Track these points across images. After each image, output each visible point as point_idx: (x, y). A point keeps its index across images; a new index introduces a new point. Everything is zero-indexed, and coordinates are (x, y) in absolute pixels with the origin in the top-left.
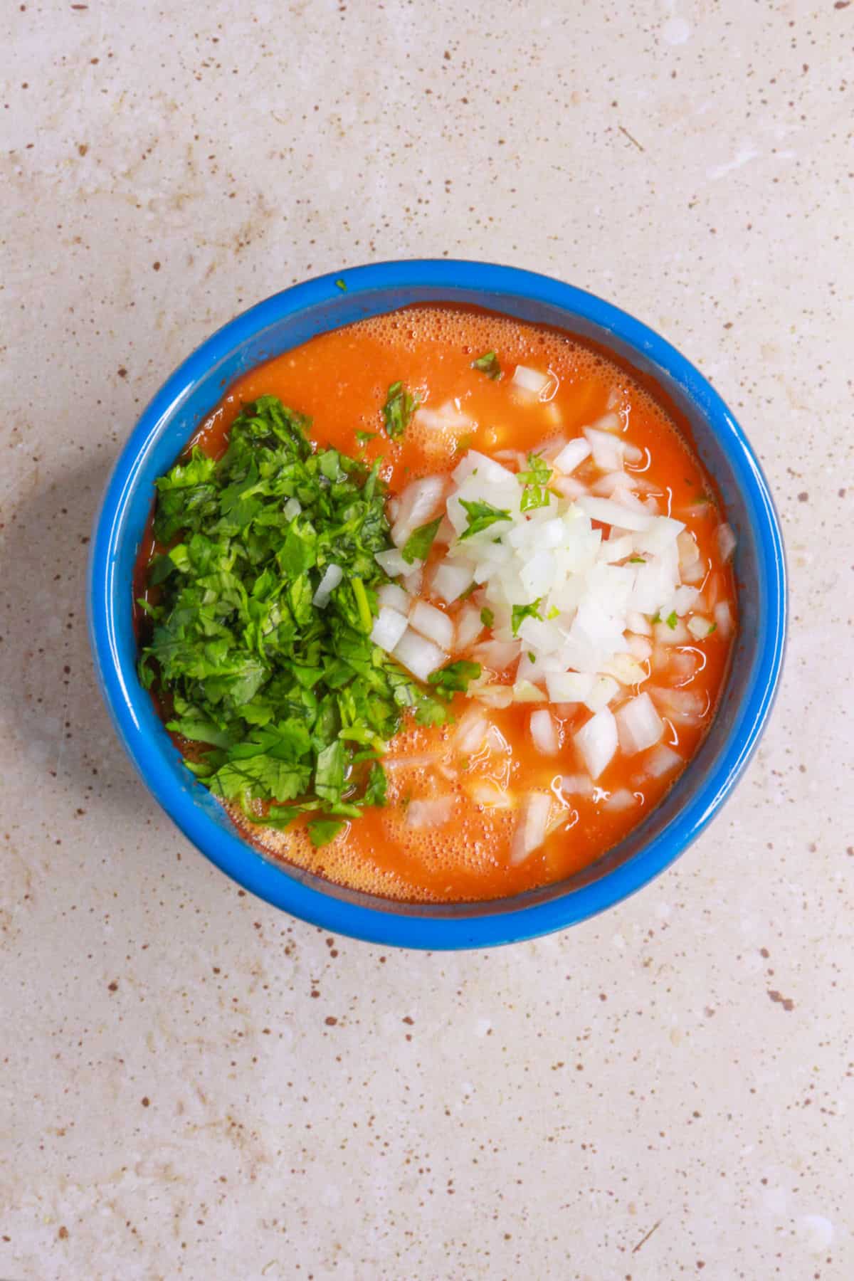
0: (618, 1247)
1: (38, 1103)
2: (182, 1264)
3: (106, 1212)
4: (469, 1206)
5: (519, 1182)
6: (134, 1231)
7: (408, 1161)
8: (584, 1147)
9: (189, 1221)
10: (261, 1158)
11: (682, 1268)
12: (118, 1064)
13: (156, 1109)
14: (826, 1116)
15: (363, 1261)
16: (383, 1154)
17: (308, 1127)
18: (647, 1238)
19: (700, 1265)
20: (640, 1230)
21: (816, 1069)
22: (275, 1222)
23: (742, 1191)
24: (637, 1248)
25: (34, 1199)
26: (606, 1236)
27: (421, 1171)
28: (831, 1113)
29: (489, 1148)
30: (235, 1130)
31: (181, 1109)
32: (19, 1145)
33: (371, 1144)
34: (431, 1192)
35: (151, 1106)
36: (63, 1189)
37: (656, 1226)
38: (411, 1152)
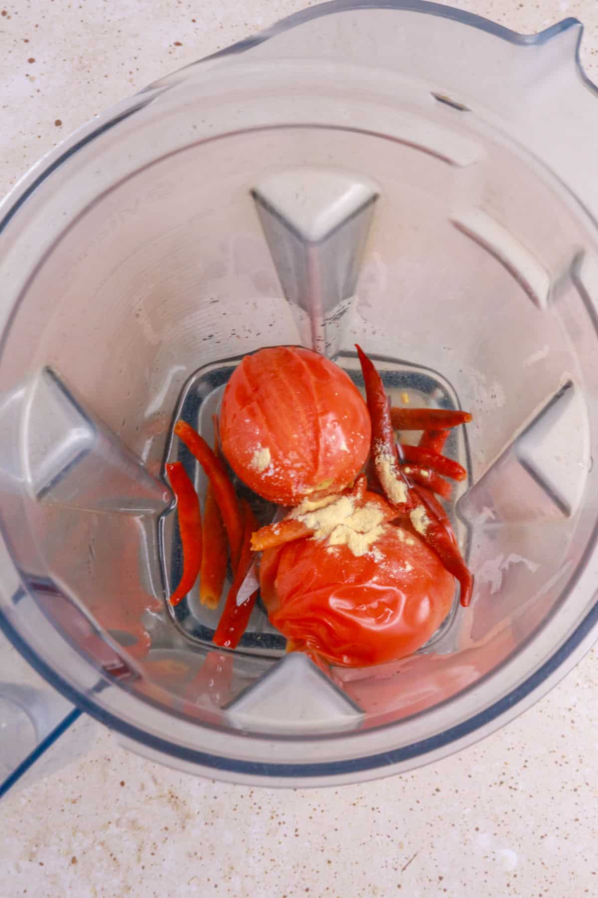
0: (393, 868)
1: (61, 785)
2: (142, 878)
3: (99, 848)
4: (307, 844)
5: (336, 830)
6: (115, 859)
7: (272, 818)
8: (373, 809)
9: (146, 855)
10: (188, 816)
11: (430, 880)
12: (107, 761)
13: (128, 787)
14: (512, 790)
15: (246, 876)
16: (258, 813)
17: (215, 798)
18: (410, 862)
19: (441, 878)
20: (406, 858)
21: (506, 764)
22: (196, 854)
23: (464, 835)
24: (404, 869)
25: (57, 840)
26: (386, 862)
27: (280, 823)
28: (515, 789)
29: (319, 810)
30: (173, 800)
31: (143, 787)
32: (50, 809)
33: (251, 808)
34: (285, 836)
35: (125, 785)
36: (74, 835)
37: (415, 856)
38: (274, 812)
